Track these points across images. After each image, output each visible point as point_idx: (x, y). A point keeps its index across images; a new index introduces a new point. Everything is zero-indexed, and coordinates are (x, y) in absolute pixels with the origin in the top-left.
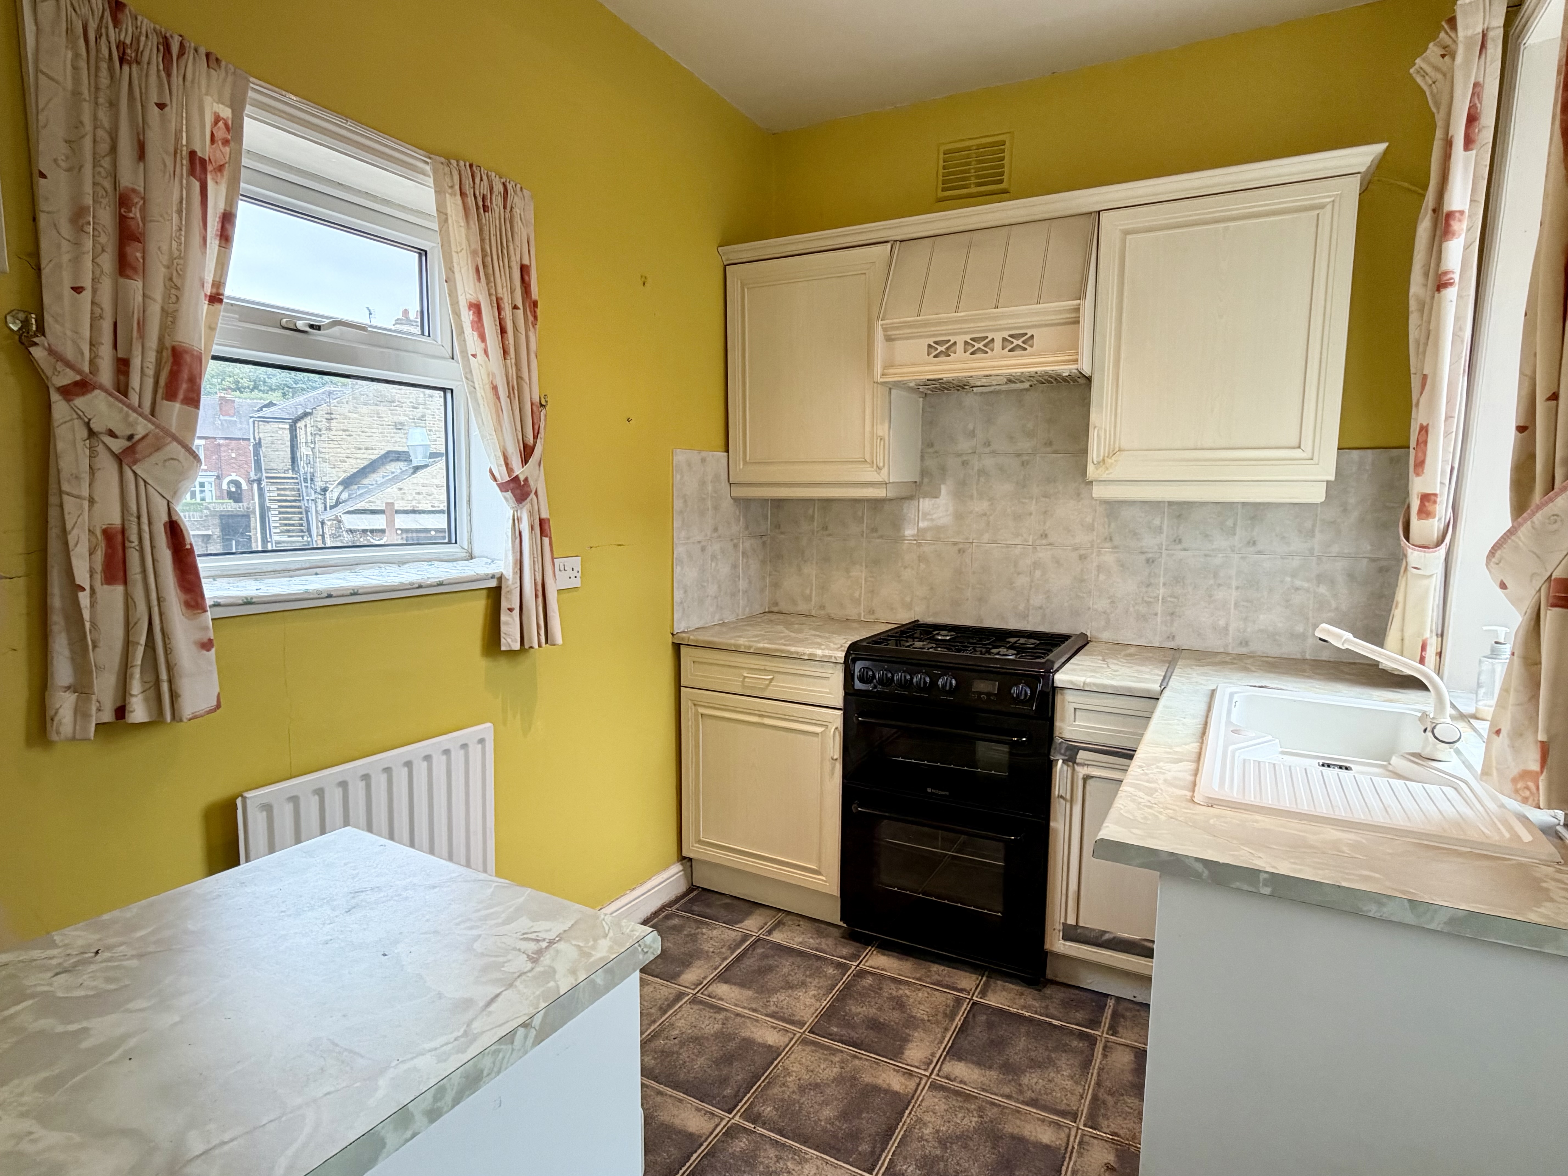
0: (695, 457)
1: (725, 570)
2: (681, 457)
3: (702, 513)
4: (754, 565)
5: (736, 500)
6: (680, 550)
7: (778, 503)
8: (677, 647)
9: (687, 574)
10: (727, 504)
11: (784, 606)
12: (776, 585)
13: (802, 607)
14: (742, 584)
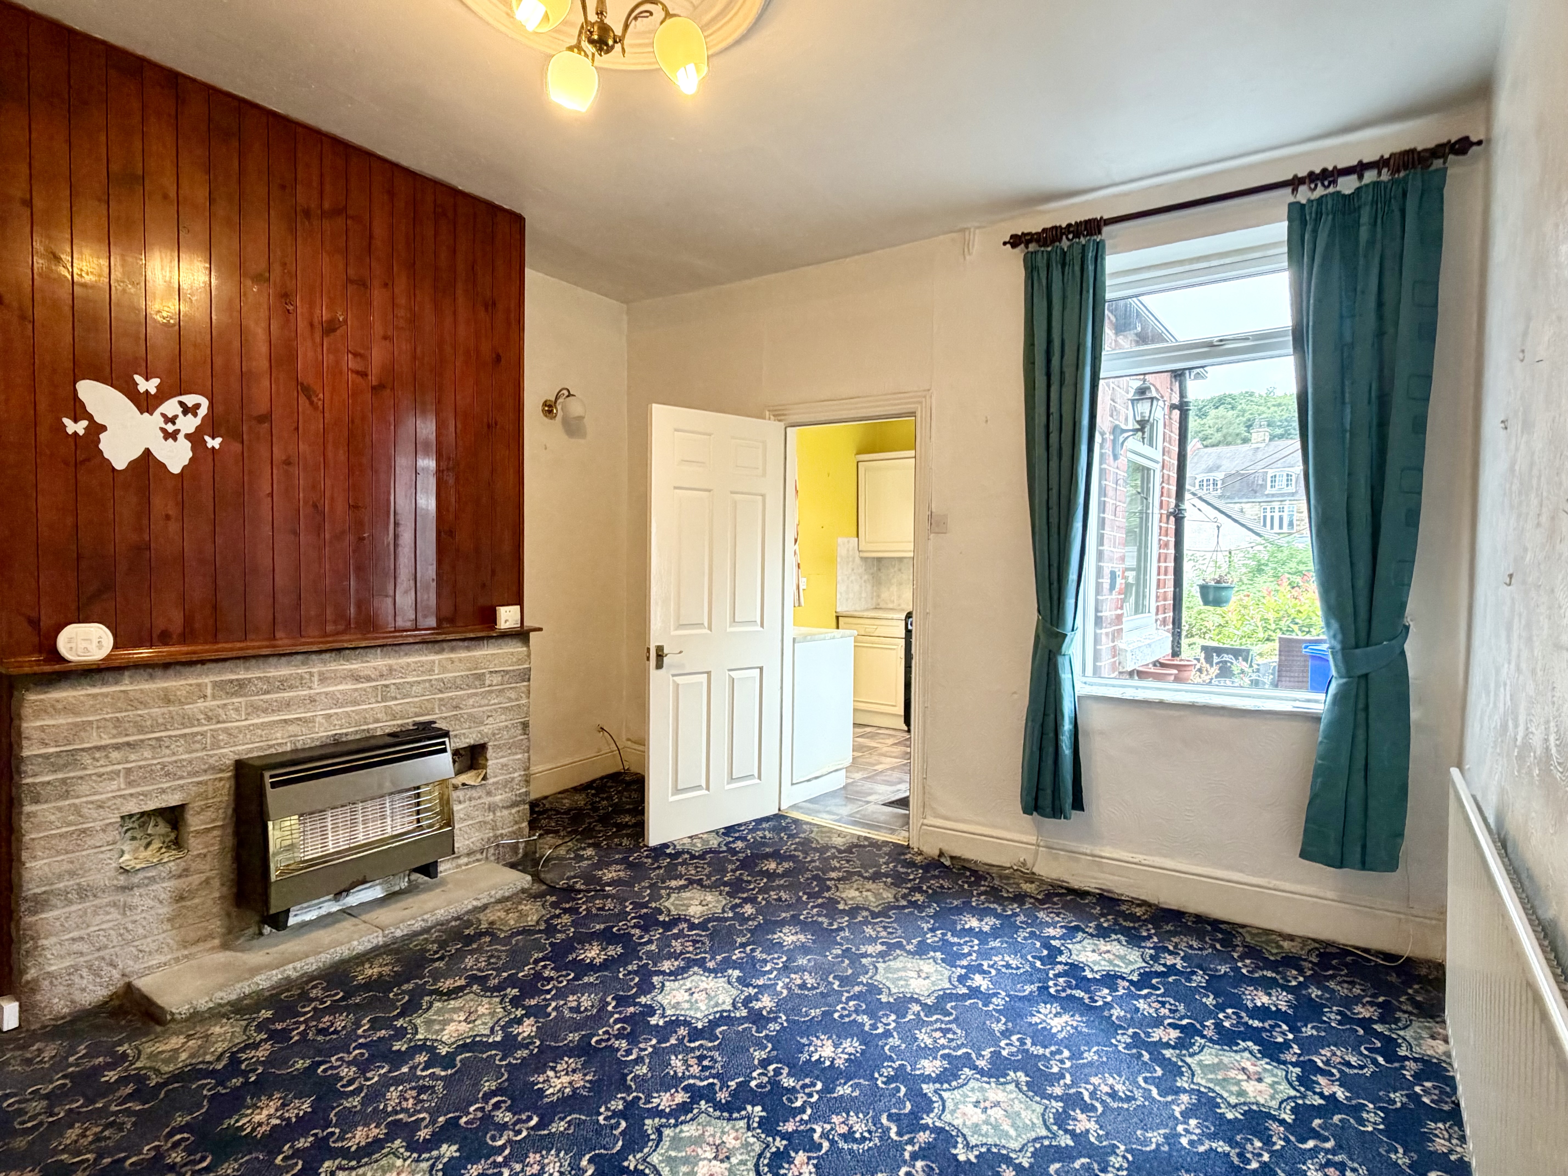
0: (846, 540)
1: (856, 588)
2: (840, 540)
3: (848, 563)
4: (869, 587)
5: (861, 558)
6: (839, 578)
7: (879, 560)
8: (837, 617)
9: (842, 588)
10: (857, 560)
11: (882, 605)
12: (878, 596)
13: (891, 606)
14: (864, 595)
